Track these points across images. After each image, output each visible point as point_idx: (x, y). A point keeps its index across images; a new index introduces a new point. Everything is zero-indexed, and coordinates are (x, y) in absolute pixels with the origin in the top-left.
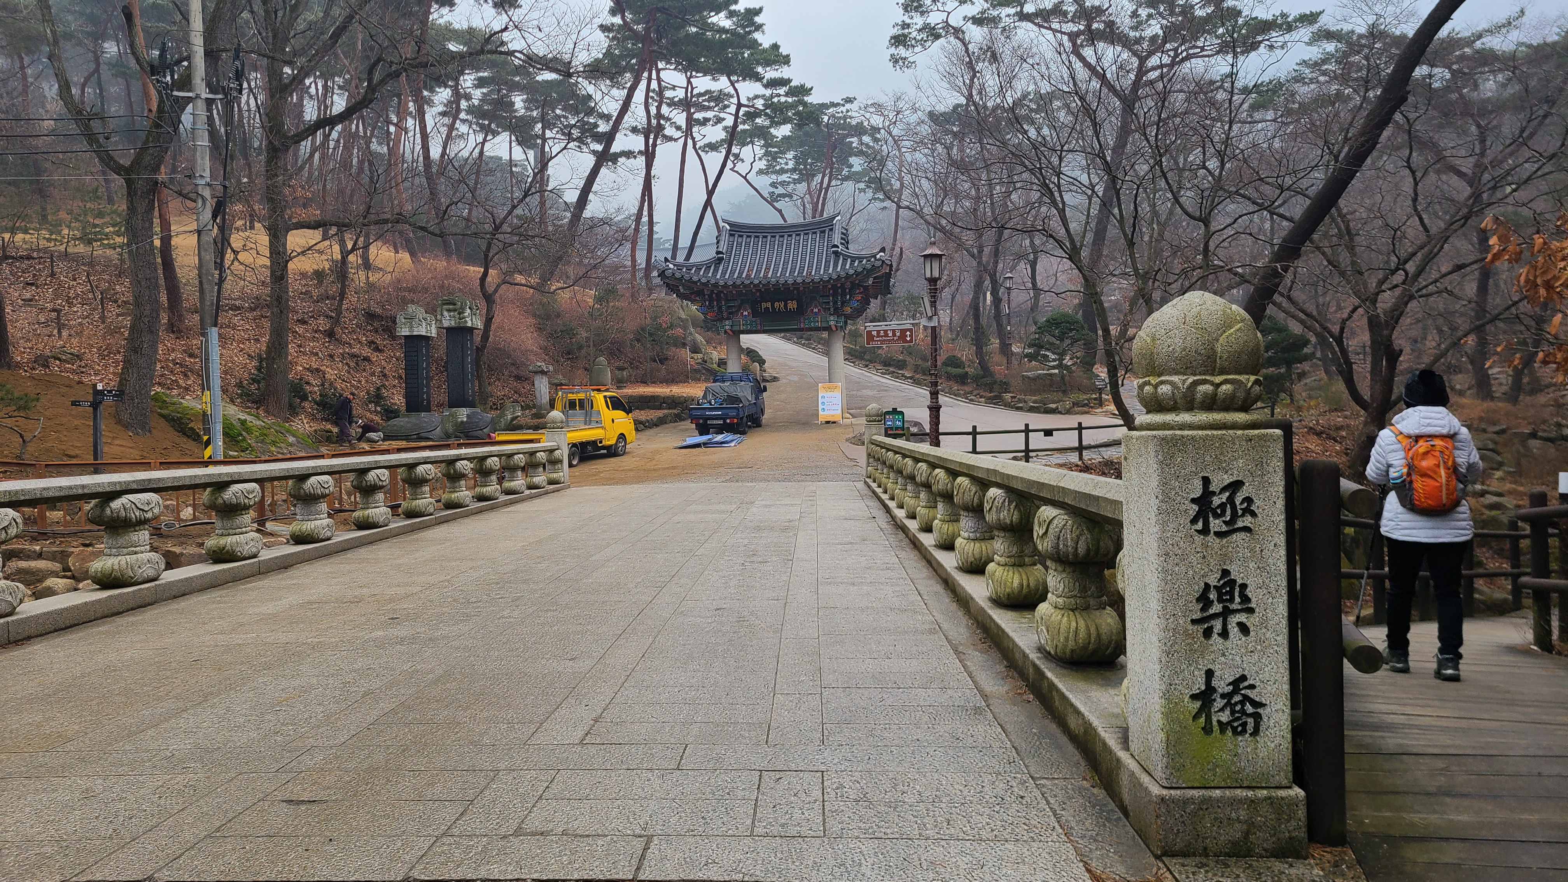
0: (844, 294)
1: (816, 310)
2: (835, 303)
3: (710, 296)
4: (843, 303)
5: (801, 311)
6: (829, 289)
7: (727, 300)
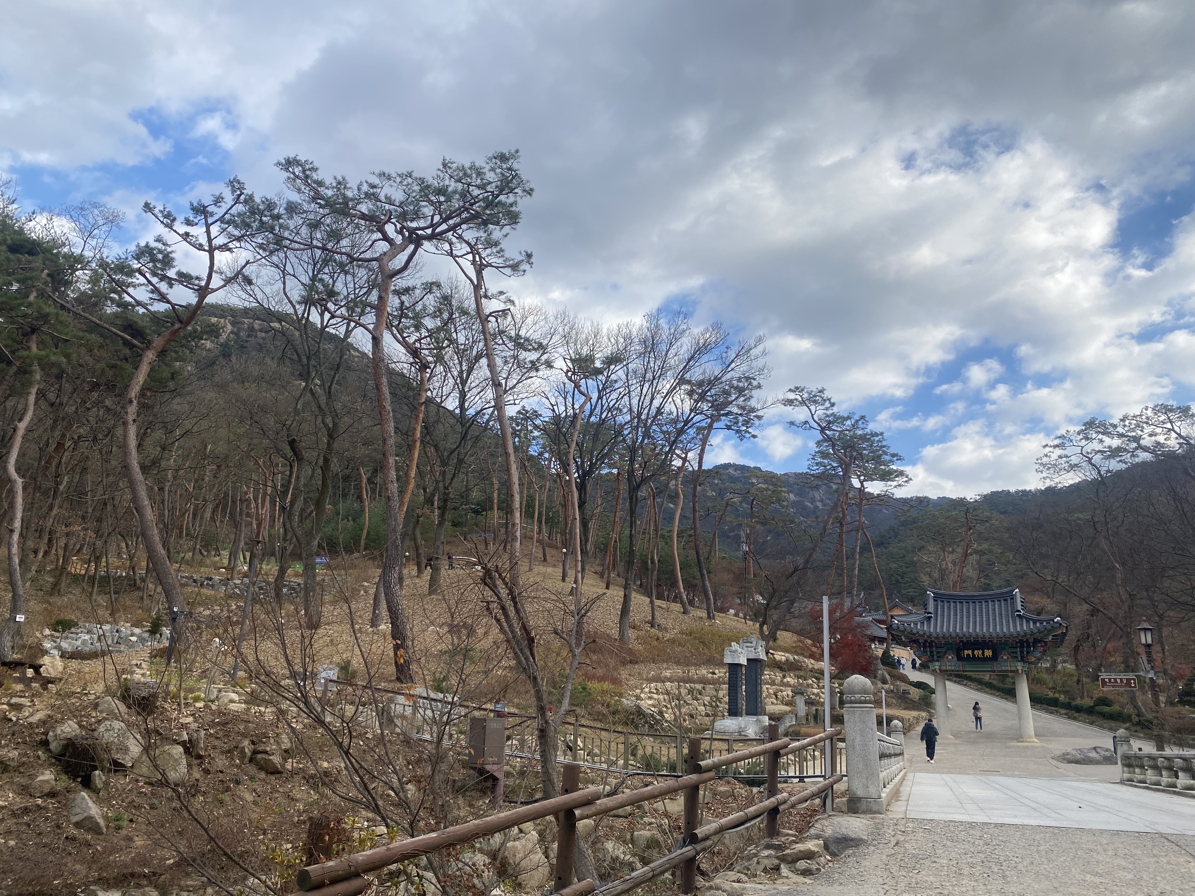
0: (1028, 646)
1: (1005, 657)
2: (1022, 652)
3: (924, 643)
4: (1028, 653)
5: (995, 658)
6: (1017, 643)
7: (937, 647)
